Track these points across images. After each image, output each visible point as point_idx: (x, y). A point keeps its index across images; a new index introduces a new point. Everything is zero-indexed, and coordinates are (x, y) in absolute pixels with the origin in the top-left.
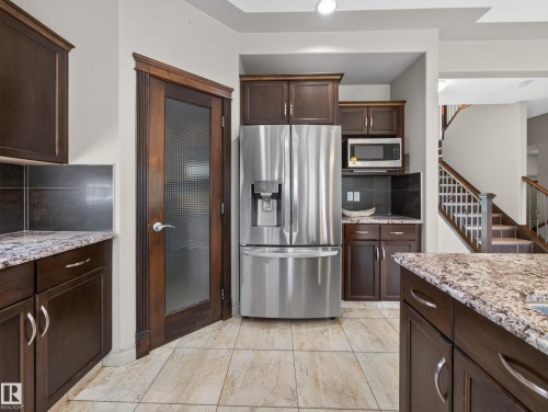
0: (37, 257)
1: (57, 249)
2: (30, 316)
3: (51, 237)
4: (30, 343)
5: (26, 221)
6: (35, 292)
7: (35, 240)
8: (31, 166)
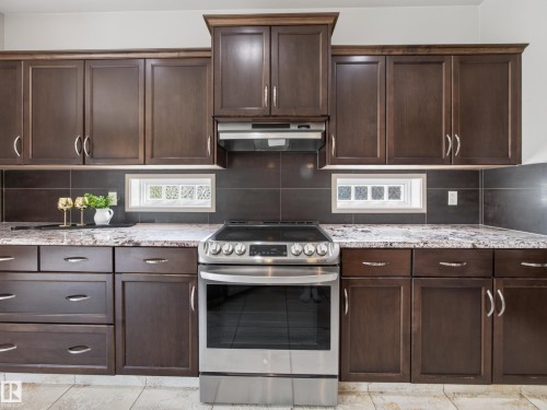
0: (496, 247)
1: (512, 244)
2: (489, 292)
3: (505, 233)
4: (489, 315)
5: (481, 216)
6: (493, 275)
7: (492, 233)
8: (485, 171)
